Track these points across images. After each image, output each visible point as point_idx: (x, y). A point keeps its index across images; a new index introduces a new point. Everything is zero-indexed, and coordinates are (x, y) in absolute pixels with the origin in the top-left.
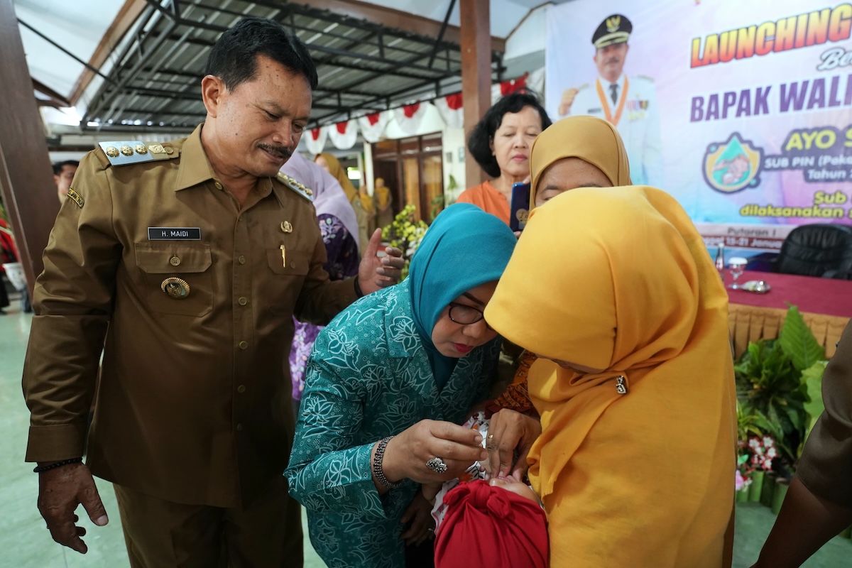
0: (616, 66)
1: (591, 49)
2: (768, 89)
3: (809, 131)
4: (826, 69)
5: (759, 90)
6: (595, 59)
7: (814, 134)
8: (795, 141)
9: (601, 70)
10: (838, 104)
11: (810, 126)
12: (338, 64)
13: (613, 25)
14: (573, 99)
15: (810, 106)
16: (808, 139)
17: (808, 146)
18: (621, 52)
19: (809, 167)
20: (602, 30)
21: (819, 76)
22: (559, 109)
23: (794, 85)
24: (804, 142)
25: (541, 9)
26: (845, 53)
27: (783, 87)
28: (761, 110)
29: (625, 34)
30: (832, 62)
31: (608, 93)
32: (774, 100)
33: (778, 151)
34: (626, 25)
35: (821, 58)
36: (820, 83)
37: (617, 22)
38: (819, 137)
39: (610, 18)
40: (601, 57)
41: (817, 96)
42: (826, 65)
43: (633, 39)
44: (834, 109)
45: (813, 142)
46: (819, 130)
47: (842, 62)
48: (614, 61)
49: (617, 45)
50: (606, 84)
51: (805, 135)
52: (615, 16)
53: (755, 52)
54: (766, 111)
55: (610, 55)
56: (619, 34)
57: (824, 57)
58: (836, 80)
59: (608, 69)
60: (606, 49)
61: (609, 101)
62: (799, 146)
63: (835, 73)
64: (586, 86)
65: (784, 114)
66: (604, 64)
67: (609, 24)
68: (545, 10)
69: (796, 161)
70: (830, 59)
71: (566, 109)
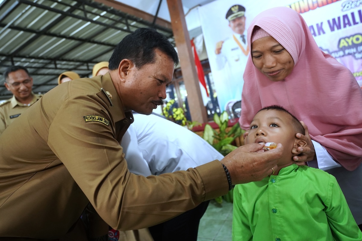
0: (241, 27)
1: (226, 22)
2: (322, 23)
3: (349, 38)
4: (346, 10)
5: (317, 25)
6: (230, 25)
7: (351, 38)
8: (343, 43)
9: (234, 29)
10: (357, 23)
11: (348, 35)
12: (94, 42)
13: (235, 10)
14: (222, 46)
15: (345, 26)
16: (350, 41)
17: (350, 44)
18: (243, 20)
19: (354, 53)
20: (230, 12)
21: (344, 13)
22: (215, 52)
23: (334, 20)
24: (347, 42)
25: (195, 9)
26: (352, 2)
27: (329, 22)
28: (321, 33)
29: (242, 12)
30: (348, 7)
31: (240, 40)
32: (326, 27)
33: (336, 49)
34: (241, 8)
35: (342, 6)
36: (345, 17)
37: (237, 8)
38: (354, 39)
39: (233, 7)
40: (232, 24)
41: (346, 22)
42: (346, 8)
43: (247, 14)
44: (356, 26)
45: (352, 42)
46: (353, 36)
47: (353, 6)
48: (239, 25)
49: (239, 18)
50: (238, 36)
51: (347, 39)
52: (235, 6)
53: (309, 9)
54: (324, 33)
55: (237, 23)
56: (240, 13)
57: (344, 5)
58: (353, 14)
59: (237, 29)
60: (234, 21)
61: (242, 43)
62: (346, 45)
63: (352, 11)
64: (228, 39)
65: (333, 33)
66: (235, 27)
67: (233, 9)
68: (197, 9)
69: (347, 52)
70: (347, 6)
71: (219, 51)
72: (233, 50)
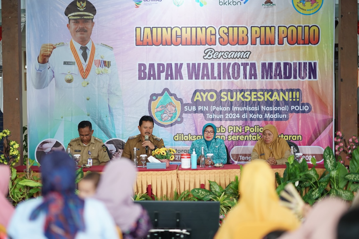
1: (65, 19)
2: (181, 65)
3: (204, 92)
4: (207, 59)
5: (176, 65)
6: (68, 26)
7: (207, 93)
8: (198, 96)
10: (215, 78)
11: (204, 89)
13: (81, 6)
15: (203, 78)
16: (204, 96)
17: (204, 100)
19: (206, 112)
20: (72, 7)
21: (205, 61)
23: (194, 65)
24: (202, 97)
26: (215, 52)
27: (188, 65)
28: (179, 77)
29: (90, 14)
30: (210, 56)
31: (80, 53)
32: (184, 71)
33: (190, 102)
34: (91, 8)
35: (204, 53)
36: (206, 65)
37: (84, 5)
38: (209, 95)
40: (73, 26)
41: (205, 72)
42: (207, 56)
43: (97, 19)
44: (214, 81)
45: (206, 98)
46: (208, 91)
47: (214, 56)
48: (83, 30)
49: (85, 20)
50: (78, 46)
51: (202, 93)
53: (171, 43)
54: (181, 78)
55: (80, 26)
56: (86, 13)
57: (206, 52)
58: (212, 65)
59: (79, 35)
62: (200, 99)
63: (212, 61)
65: (191, 81)
66: (76, 31)
67: (78, 4)
69: (200, 108)
70: (209, 54)
71: (44, 59)
72: (65, 63)
